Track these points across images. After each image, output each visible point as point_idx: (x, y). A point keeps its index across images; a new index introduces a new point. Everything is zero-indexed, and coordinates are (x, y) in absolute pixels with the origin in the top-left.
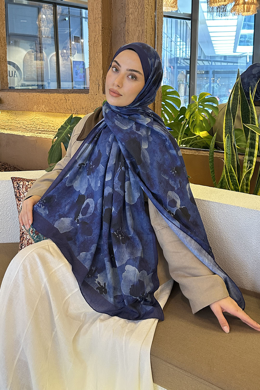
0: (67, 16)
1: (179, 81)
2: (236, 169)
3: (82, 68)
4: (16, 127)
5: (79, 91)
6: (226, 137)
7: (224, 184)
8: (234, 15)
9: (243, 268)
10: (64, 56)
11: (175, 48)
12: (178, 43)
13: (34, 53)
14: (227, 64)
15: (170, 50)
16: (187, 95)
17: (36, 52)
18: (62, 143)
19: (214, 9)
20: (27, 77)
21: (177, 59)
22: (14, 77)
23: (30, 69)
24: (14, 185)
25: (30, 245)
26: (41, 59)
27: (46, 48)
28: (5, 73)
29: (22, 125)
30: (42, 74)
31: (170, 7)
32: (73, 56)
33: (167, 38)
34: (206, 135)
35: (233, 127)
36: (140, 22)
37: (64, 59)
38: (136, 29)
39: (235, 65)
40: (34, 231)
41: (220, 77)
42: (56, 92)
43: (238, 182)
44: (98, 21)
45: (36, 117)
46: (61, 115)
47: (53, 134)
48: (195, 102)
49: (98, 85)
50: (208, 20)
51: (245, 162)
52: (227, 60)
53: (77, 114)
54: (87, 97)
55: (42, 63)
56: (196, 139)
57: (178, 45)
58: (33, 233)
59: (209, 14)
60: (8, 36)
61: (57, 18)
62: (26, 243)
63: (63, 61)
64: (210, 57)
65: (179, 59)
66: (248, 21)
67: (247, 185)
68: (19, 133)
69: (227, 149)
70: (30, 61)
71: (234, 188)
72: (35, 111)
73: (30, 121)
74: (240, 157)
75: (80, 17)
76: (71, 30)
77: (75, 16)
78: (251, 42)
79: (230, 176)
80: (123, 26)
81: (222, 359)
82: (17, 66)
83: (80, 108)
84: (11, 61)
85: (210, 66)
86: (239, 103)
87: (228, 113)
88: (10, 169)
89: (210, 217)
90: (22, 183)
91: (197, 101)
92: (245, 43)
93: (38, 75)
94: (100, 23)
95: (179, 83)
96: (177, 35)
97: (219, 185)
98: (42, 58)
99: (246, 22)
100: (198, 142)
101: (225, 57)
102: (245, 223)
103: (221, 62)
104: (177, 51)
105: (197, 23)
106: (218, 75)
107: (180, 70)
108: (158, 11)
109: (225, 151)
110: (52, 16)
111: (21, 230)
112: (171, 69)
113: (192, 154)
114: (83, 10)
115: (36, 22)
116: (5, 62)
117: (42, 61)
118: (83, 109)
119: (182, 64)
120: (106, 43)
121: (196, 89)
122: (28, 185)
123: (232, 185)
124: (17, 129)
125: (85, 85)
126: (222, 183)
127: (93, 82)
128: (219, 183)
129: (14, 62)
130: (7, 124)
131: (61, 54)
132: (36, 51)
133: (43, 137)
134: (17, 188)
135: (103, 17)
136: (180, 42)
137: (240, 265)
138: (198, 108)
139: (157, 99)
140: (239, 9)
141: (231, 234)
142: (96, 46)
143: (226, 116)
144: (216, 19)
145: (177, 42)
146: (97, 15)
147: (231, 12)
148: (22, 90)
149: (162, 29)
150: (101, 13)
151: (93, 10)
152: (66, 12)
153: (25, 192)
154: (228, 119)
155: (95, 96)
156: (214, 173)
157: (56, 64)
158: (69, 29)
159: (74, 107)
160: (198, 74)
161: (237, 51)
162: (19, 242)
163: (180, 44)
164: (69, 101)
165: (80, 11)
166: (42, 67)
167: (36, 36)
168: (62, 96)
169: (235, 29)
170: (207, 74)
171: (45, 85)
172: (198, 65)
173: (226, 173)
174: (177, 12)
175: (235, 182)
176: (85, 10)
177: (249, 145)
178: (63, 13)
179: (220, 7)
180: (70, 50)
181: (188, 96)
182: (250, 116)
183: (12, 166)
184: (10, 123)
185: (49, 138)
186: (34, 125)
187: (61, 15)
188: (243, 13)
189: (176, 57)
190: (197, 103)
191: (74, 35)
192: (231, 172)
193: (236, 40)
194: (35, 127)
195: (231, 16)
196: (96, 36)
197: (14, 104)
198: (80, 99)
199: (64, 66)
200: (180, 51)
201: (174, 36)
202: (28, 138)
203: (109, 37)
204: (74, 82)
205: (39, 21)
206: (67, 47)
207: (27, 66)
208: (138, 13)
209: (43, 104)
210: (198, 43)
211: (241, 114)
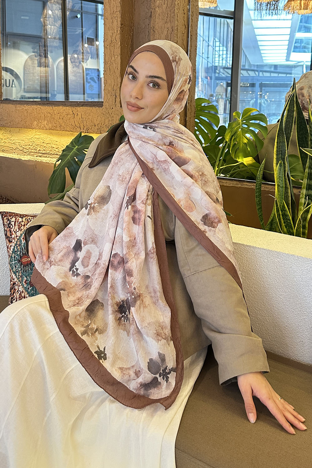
0: (79, 13)
1: (217, 95)
2: (289, 206)
3: (97, 77)
4: (10, 148)
5: (90, 103)
6: (277, 164)
7: (274, 225)
8: (288, 14)
9: (298, 335)
10: (74, 62)
11: (213, 54)
12: (217, 49)
13: (37, 58)
14: (278, 75)
15: (207, 57)
16: (227, 112)
17: (39, 57)
18: (66, 169)
19: (263, 6)
20: (28, 87)
21: (216, 67)
22: (12, 87)
23: (32, 78)
24: (4, 221)
25: (23, 300)
26: (46, 66)
27: (51, 52)
29: (19, 146)
30: (46, 84)
31: (207, 2)
32: (85, 63)
33: (204, 42)
34: (250, 162)
35: (287, 151)
36: (169, 17)
37: (74, 66)
38: (164, 26)
39: (288, 77)
40: (28, 282)
41: (269, 92)
42: (62, 105)
43: (292, 223)
44: (115, 16)
45: (35, 136)
46: (68, 134)
47: (56, 157)
48: (238, 120)
49: (115, 97)
50: (255, 20)
51: (302, 198)
52: (278, 71)
53: (87, 132)
54: (101, 111)
55: (47, 71)
56: (238, 166)
57: (217, 51)
58: (27, 283)
59: (256, 12)
60: (6, 36)
61: (66, 14)
62: (18, 297)
63: (73, 68)
64: (256, 67)
65: (218, 68)
66: (304, 23)
67: (304, 227)
68: (14, 156)
69: (278, 180)
70: (33, 68)
71: (287, 230)
72: (35, 128)
73: (28, 141)
74: (296, 191)
75: (96, 15)
76: (84, 29)
77: (89, 12)
78: (308, 48)
79: (282, 215)
80: (148, 22)
82: (17, 74)
83: (92, 125)
84: (8, 67)
85: (256, 76)
86: (295, 122)
87: (281, 134)
88: (1, 201)
89: (256, 268)
90: (14, 219)
91: (240, 119)
92: (301, 49)
93: (42, 85)
94: (119, 18)
95: (217, 97)
96: (216, 38)
97: (268, 227)
98: (47, 64)
99: (302, 23)
100: (241, 171)
101: (276, 66)
102: (301, 276)
103: (271, 72)
104: (215, 58)
105: (241, 24)
106: (267, 89)
107: (219, 82)
108: (192, 5)
110: (60, 12)
111: (12, 280)
112: (207, 80)
113: (233, 186)
114: (99, 5)
115: (41, 18)
117: (47, 67)
118: (95, 126)
119: (221, 74)
120: (126, 43)
121: (239, 104)
122: (21, 222)
123: (285, 227)
124: (13, 150)
125: (99, 98)
126: (272, 224)
127: (109, 93)
128: (268, 224)
129: (12, 69)
131: (70, 59)
132: (40, 56)
133: (44, 161)
134: (7, 226)
135: (122, 11)
136: (220, 46)
137: (294, 331)
138: (241, 128)
139: (190, 115)
140: (294, 5)
141: (283, 290)
142: (112, 47)
143: (278, 138)
144: (264, 18)
145: (215, 47)
146: (115, 8)
147: (284, 10)
148: (19, 102)
149: (197, 26)
150: (120, 6)
151: (110, 2)
152: (78, 8)
153: (18, 230)
154: (280, 142)
155: (111, 110)
156: (261, 211)
157: (63, 71)
158: (81, 28)
159: (84, 123)
160: (241, 86)
161: (291, 59)
162: (9, 295)
163: (219, 50)
164: (77, 116)
165: (95, 7)
166: (47, 75)
167: (40, 37)
168: (69, 110)
169: (288, 31)
170: (253, 87)
171: (50, 97)
172: (241, 75)
173: (277, 211)
174: (216, 9)
175: (289, 223)
176: (101, 5)
177: (307, 176)
178: (74, 9)
179: (270, 3)
180: (82, 54)
181: (229, 114)
182: (309, 139)
183: (5, 198)
184: (4, 144)
185: (52, 162)
186: (33, 146)
187: (72, 11)
188: (300, 11)
189: (214, 65)
190: (240, 121)
191: (87, 36)
192: (283, 210)
193: (289, 45)
194: (35, 148)
195: (284, 14)
196: (113, 35)
197: (9, 120)
198: (91, 113)
199: (74, 75)
200: (219, 58)
201: (211, 39)
202: (25, 162)
203: (130, 36)
204: (86, 95)
205: (44, 17)
206: (79, 50)
207: (28, 73)
208: (168, 6)
209: (45, 120)
210: (242, 49)
211: (297, 136)
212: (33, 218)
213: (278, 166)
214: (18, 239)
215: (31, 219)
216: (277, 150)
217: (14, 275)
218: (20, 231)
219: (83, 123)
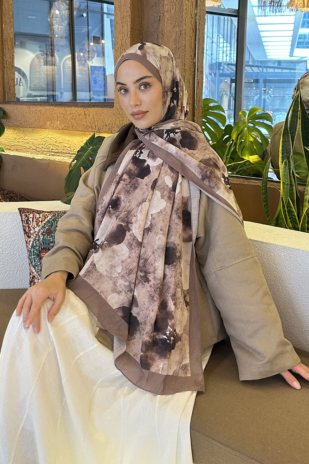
0: (84, 12)
1: (221, 91)
2: (295, 203)
3: (102, 74)
4: (24, 148)
5: (102, 104)
6: (282, 162)
7: (280, 221)
8: (291, 11)
9: (304, 325)
10: (80, 60)
11: (217, 51)
12: (221, 45)
13: (43, 57)
14: (282, 71)
15: (211, 53)
16: (231, 108)
17: (45, 56)
18: (82, 168)
19: (267, 4)
20: (34, 85)
21: (220, 64)
22: (19, 85)
23: (39, 76)
24: (22, 217)
26: (53, 64)
27: (58, 51)
28: (12, 82)
29: (32, 146)
30: (53, 82)
32: (91, 61)
33: (208, 39)
34: (256, 160)
35: (292, 150)
36: (178, 21)
37: (80, 64)
38: (172, 30)
39: (292, 72)
41: (273, 87)
42: (74, 106)
43: (297, 219)
44: (126, 20)
45: (48, 136)
46: (79, 134)
47: (69, 156)
48: (243, 119)
50: (258, 16)
51: (307, 194)
52: (282, 66)
53: (99, 132)
54: (112, 112)
55: (54, 69)
56: (244, 164)
57: (221, 48)
59: (260, 9)
61: (74, 14)
63: (80, 66)
64: (260, 63)
65: (222, 65)
66: (308, 18)
67: (308, 223)
68: (28, 155)
69: (283, 177)
70: (39, 66)
71: (292, 226)
72: (49, 129)
73: (41, 140)
74: (300, 188)
75: (101, 13)
76: (90, 28)
77: (95, 11)
79: (285, 207)
80: (157, 26)
81: (278, 436)
82: (24, 72)
83: (102, 125)
85: (260, 72)
87: (286, 134)
88: (16, 198)
89: (263, 261)
90: (31, 216)
91: (246, 118)
92: (305, 45)
93: (48, 83)
94: (129, 23)
95: (221, 93)
96: (220, 34)
97: (274, 222)
98: (54, 62)
99: (305, 18)
100: (247, 169)
101: (279, 62)
102: (306, 269)
103: (274, 68)
104: (219, 54)
105: (246, 21)
106: (270, 85)
107: (223, 78)
108: (200, 9)
109: (282, 180)
110: (67, 12)
111: (31, 273)
112: (211, 76)
113: (240, 184)
114: (104, 4)
115: (47, 18)
116: (13, 68)
117: (54, 66)
118: (106, 126)
119: (225, 70)
121: (243, 101)
122: (39, 218)
123: (290, 223)
124: (26, 150)
125: (105, 95)
126: (277, 219)
128: (274, 220)
129: (20, 68)
130: (14, 144)
131: (77, 58)
132: (47, 54)
133: (57, 160)
134: (25, 222)
135: (132, 15)
136: (223, 43)
137: (300, 321)
138: (247, 127)
139: (198, 115)
140: (297, 3)
141: (289, 283)
142: (123, 50)
143: (283, 138)
144: (268, 15)
145: (219, 43)
146: (125, 13)
147: (288, 7)
148: (32, 103)
149: (204, 29)
150: (130, 11)
151: (120, 7)
152: (84, 6)
153: (36, 226)
154: (285, 141)
156: (267, 207)
158: (87, 27)
160: (245, 82)
161: (294, 55)
163: (222, 46)
164: (89, 116)
165: (101, 6)
166: (54, 73)
167: (47, 36)
168: (81, 111)
169: (292, 27)
170: (257, 83)
171: (57, 95)
172: (246, 72)
173: (283, 207)
174: (219, 7)
175: (294, 219)
176: (107, 4)
178: (81, 8)
180: (87, 53)
181: (233, 110)
183: (19, 195)
184: (17, 143)
185: (65, 161)
186: (45, 145)
187: (79, 10)
188: (303, 8)
189: (218, 61)
190: (246, 120)
191: (93, 35)
192: (289, 206)
193: (293, 41)
194: (48, 147)
195: (287, 11)
196: (124, 39)
197: (23, 120)
198: (102, 114)
199: (80, 73)
200: (223, 54)
201: (215, 36)
202: (38, 161)
203: (140, 39)
204: (92, 92)
205: (51, 17)
206: (85, 49)
207: (35, 72)
208: (176, 11)
209: (57, 120)
210: (246, 45)
211: (302, 135)
212: (49, 214)
213: (283, 164)
214: (36, 235)
215: (48, 215)
216: (282, 149)
217: (33, 269)
218: (38, 227)
219: (95, 124)
